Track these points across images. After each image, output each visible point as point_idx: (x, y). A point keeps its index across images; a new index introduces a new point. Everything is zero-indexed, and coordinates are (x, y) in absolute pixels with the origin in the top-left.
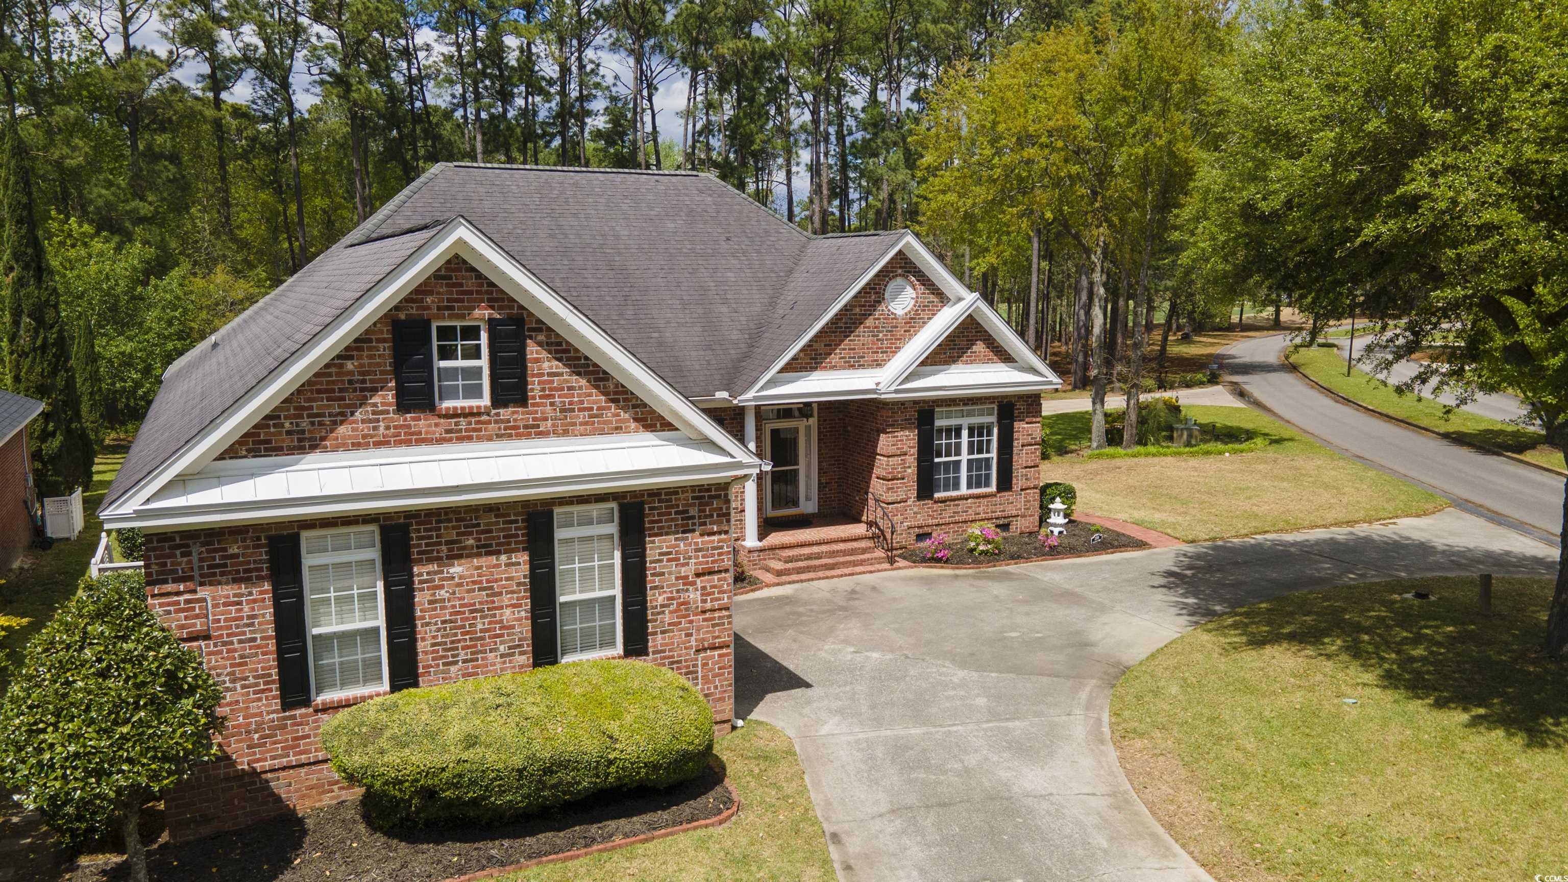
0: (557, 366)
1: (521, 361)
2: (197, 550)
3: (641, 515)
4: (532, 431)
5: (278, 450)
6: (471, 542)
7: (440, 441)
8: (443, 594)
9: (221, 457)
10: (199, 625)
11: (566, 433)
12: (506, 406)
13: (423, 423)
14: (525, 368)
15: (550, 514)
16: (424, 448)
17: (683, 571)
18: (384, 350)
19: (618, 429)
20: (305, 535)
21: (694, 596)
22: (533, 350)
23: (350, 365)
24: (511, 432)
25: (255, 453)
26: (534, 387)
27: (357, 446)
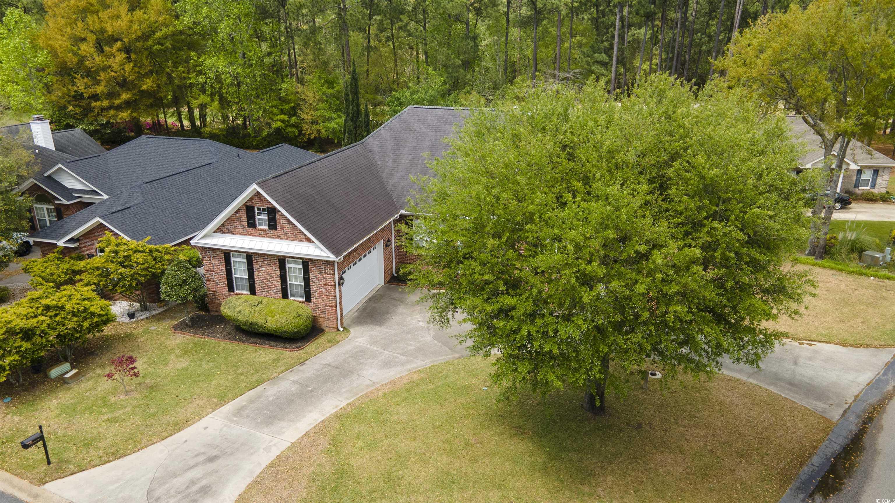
0: (284, 221)
1: (275, 219)
2: (211, 252)
3: (308, 265)
4: (279, 237)
5: (224, 232)
6: (266, 262)
7: (258, 236)
8: (260, 274)
9: (214, 232)
10: (212, 269)
11: (287, 239)
12: (272, 229)
13: (253, 231)
14: (276, 221)
15: (284, 260)
16: (254, 237)
17: (321, 283)
18: (244, 213)
19: (301, 240)
20: (232, 253)
21: (324, 290)
22: (278, 217)
23: (238, 215)
24: (273, 237)
25: (220, 232)
26: (279, 226)
27: (240, 234)
